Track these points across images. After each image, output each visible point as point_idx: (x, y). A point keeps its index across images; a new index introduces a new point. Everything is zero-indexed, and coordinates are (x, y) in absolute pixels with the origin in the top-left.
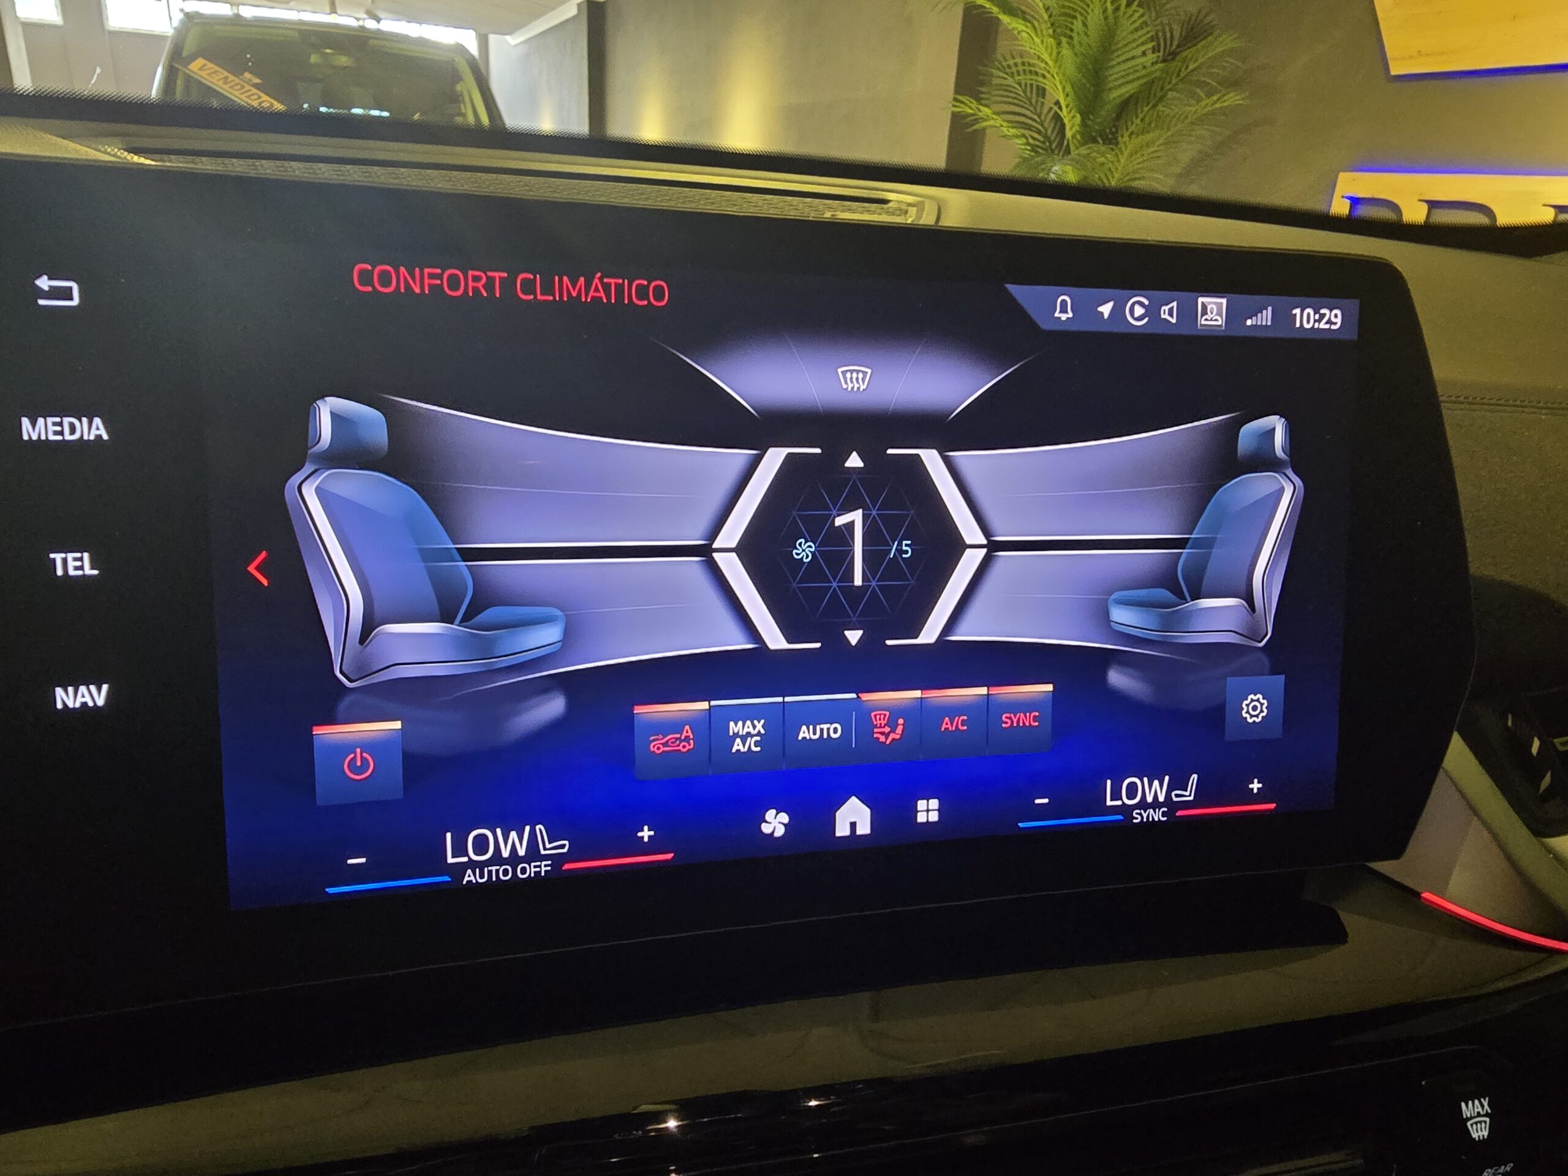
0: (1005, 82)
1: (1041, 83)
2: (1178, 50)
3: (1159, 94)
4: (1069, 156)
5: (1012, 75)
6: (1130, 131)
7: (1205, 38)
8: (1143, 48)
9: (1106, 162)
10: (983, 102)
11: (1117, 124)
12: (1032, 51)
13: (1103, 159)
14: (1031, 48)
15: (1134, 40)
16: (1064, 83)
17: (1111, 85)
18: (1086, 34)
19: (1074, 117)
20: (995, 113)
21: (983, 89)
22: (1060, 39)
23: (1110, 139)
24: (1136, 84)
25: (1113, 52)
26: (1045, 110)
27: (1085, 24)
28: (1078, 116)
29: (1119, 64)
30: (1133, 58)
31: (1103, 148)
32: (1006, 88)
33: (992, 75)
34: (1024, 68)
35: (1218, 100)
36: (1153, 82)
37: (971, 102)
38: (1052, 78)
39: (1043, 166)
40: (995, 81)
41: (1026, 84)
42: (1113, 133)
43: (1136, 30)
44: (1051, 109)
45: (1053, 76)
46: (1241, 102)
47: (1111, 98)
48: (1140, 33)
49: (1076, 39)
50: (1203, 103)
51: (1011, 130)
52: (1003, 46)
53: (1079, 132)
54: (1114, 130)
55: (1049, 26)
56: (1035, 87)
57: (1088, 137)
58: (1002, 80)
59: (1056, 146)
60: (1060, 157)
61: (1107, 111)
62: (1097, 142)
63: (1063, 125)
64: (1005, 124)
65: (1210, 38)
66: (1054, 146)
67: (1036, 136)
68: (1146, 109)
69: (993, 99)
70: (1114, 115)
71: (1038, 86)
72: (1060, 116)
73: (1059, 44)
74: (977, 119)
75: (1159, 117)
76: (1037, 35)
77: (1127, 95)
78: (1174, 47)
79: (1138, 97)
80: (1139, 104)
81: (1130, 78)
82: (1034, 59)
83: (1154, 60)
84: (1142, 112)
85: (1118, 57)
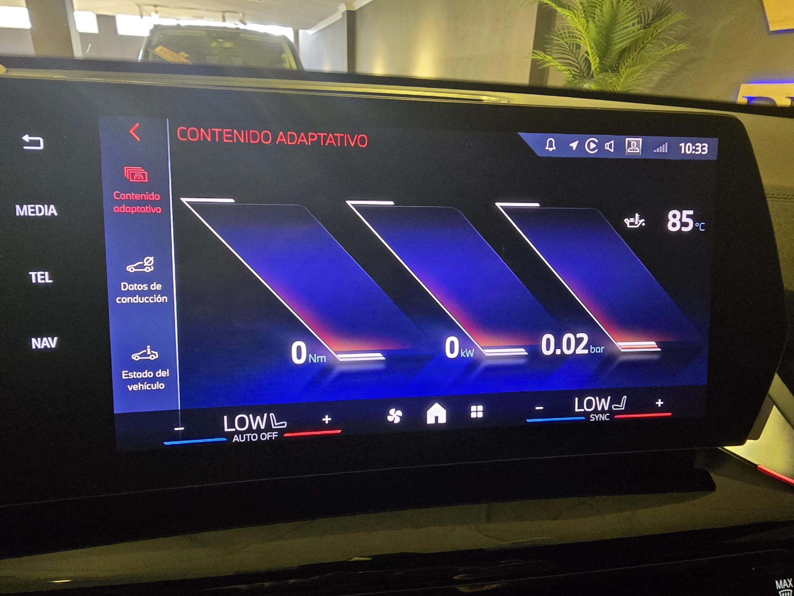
0: (560, 43)
1: (578, 42)
2: (652, 22)
3: (642, 46)
4: (593, 79)
5: (563, 39)
6: (626, 65)
7: (667, 15)
8: (633, 22)
9: (612, 82)
10: (548, 53)
11: (619, 62)
12: (573, 26)
13: (611, 80)
14: (573, 24)
15: (628, 18)
16: (590, 42)
17: (616, 42)
18: (602, 16)
19: (595, 59)
20: (553, 59)
21: (547, 46)
22: (588, 19)
23: (615, 69)
24: (628, 41)
25: (617, 24)
26: (581, 56)
27: (601, 11)
28: (598, 58)
29: (620, 30)
30: (627, 27)
31: (611, 75)
32: (559, 45)
33: (552, 39)
34: (569, 34)
35: (674, 47)
36: (639, 38)
37: (541, 53)
38: (584, 40)
39: (579, 85)
40: (555, 42)
41: (570, 43)
42: (616, 66)
43: (629, 12)
44: (584, 55)
45: (584, 38)
46: (686, 48)
47: (615, 48)
48: (631, 14)
49: (597, 19)
50: (666, 49)
51: (562, 67)
52: (558, 24)
53: (599, 67)
55: (583, 12)
56: (575, 44)
57: (603, 69)
58: (557, 41)
60: (588, 80)
61: (613, 56)
62: (608, 72)
63: (590, 64)
64: (559, 64)
65: (669, 15)
66: (585, 75)
67: (576, 70)
68: (635, 54)
69: (553, 51)
70: (617, 58)
72: (588, 59)
73: (588, 21)
74: (544, 62)
75: (641, 57)
76: (576, 17)
77: (624, 47)
78: (649, 21)
79: (630, 48)
80: (631, 51)
81: (626, 38)
82: (574, 30)
83: (639, 28)
84: (632, 55)
85: (619, 27)
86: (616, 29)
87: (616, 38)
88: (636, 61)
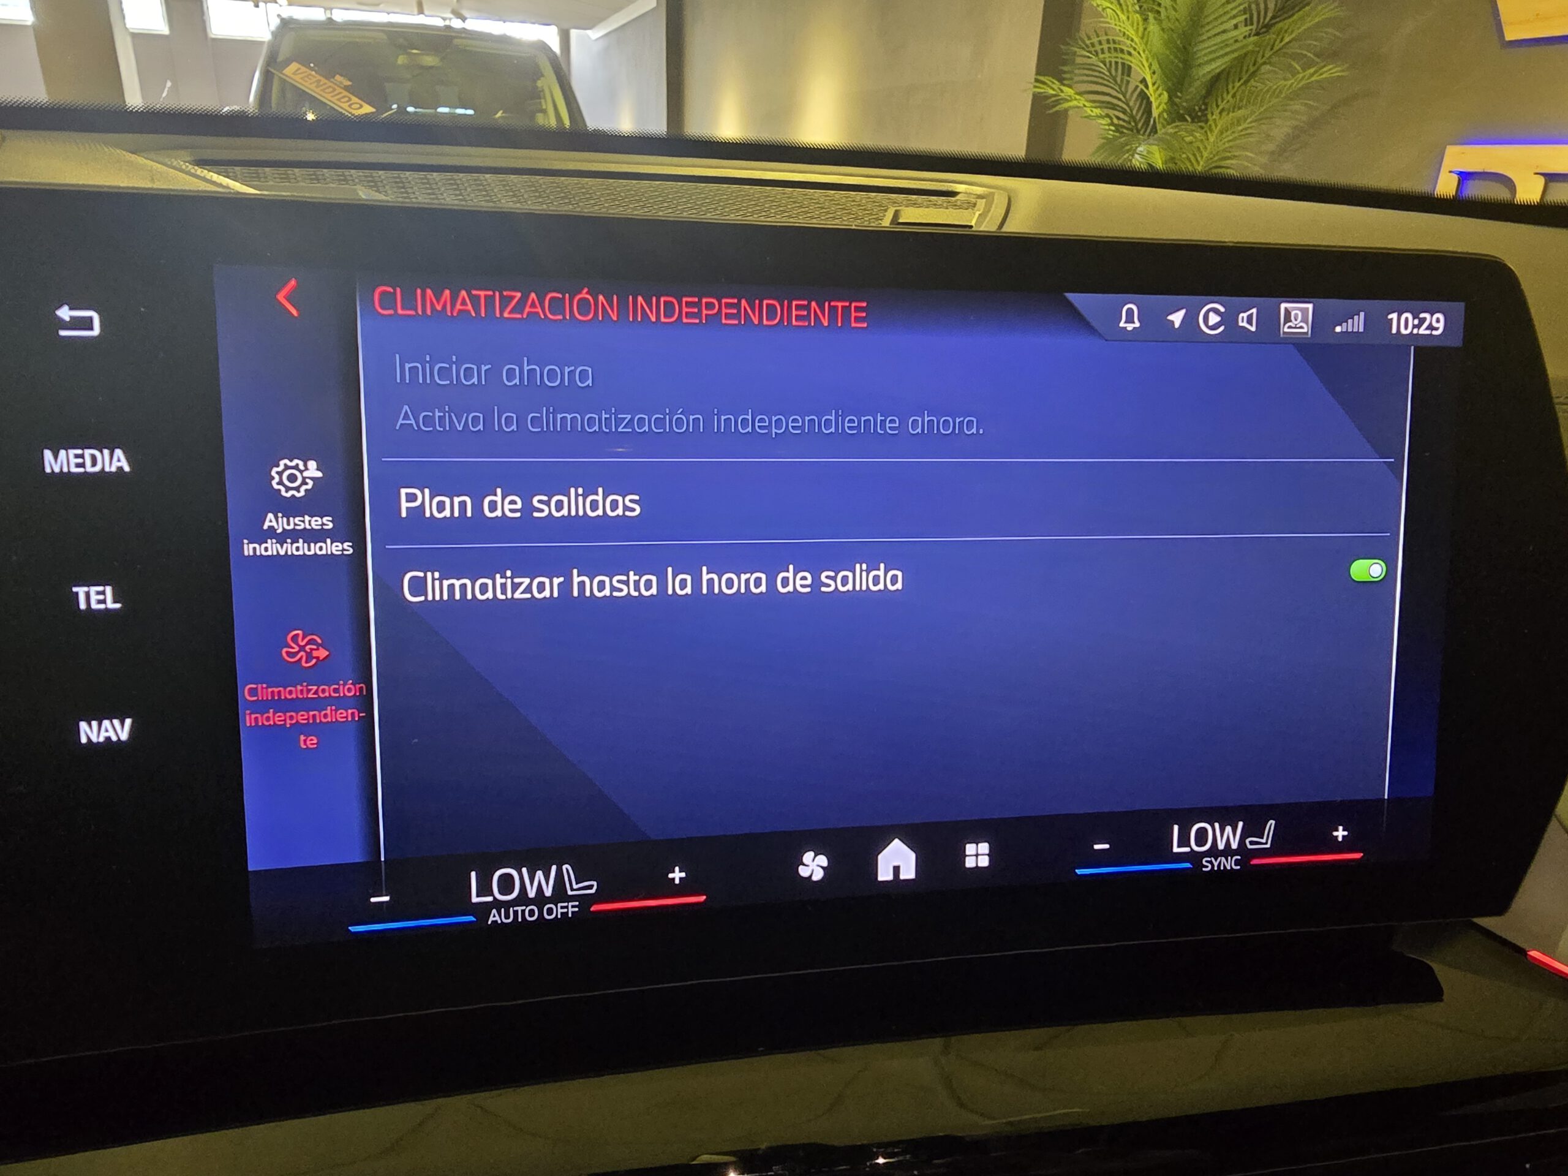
0: (1089, 61)
1: (1128, 60)
2: (1274, 22)
3: (1252, 69)
4: (1156, 136)
5: (1097, 54)
6: (1221, 107)
7: (1302, 8)
8: (1235, 21)
9: (1194, 140)
10: (1066, 82)
11: (1206, 101)
12: (1118, 28)
13: (1191, 138)
14: (1116, 25)
15: (1224, 14)
16: (1150, 60)
17: (1200, 61)
18: (1175, 10)
19: (1160, 95)
20: (1077, 93)
21: (1064, 68)
22: (1148, 15)
23: (1199, 117)
24: (1227, 59)
25: (1203, 26)
26: (1131, 87)
28: (1165, 93)
29: (1209, 38)
30: (1224, 32)
31: (1191, 127)
32: (1090, 67)
33: (1075, 53)
34: (1110, 46)
35: (1316, 72)
36: (1246, 54)
37: (1051, 82)
38: (1138, 55)
39: (1128, 147)
40: (1079, 60)
41: (1110, 62)
42: (1202, 111)
43: (1229, 2)
44: (1137, 87)
45: (1139, 53)
46: (1341, 74)
47: (1201, 74)
48: (1230, 6)
49: (1164, 14)
50: (1299, 76)
51: (1094, 110)
52: (1086, 23)
54: (1203, 107)
56: (1120, 65)
57: (1176, 115)
58: (1083, 58)
59: (1143, 125)
60: (1146, 137)
61: (1196, 88)
62: (1186, 120)
63: (1149, 103)
64: (1087, 104)
65: (1307, 8)
66: (1140, 126)
67: (1121, 115)
68: (1238, 84)
69: (1076, 79)
70: (1204, 92)
71: (1123, 64)
72: (1146, 94)
73: (1146, 20)
74: (1059, 100)
75: (1251, 92)
76: (1122, 10)
77: (1218, 71)
78: (1267, 19)
79: (1228, 73)
80: (1230, 80)
81: (1222, 52)
82: (1119, 36)
83: (1247, 34)
84: (1233, 87)
85: (1208, 31)
86: (1203, 34)
87: (1203, 53)
88: (1241, 100)
